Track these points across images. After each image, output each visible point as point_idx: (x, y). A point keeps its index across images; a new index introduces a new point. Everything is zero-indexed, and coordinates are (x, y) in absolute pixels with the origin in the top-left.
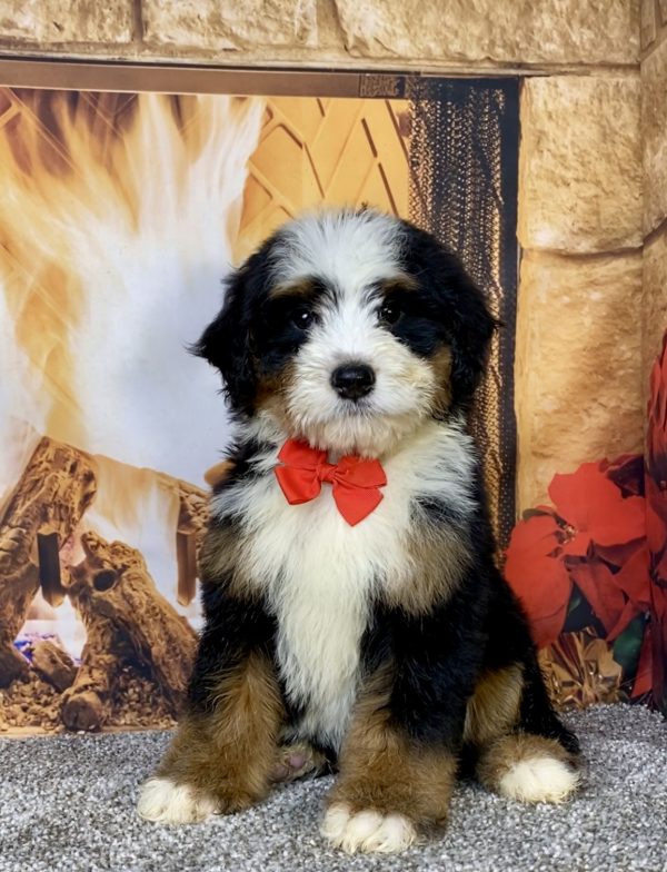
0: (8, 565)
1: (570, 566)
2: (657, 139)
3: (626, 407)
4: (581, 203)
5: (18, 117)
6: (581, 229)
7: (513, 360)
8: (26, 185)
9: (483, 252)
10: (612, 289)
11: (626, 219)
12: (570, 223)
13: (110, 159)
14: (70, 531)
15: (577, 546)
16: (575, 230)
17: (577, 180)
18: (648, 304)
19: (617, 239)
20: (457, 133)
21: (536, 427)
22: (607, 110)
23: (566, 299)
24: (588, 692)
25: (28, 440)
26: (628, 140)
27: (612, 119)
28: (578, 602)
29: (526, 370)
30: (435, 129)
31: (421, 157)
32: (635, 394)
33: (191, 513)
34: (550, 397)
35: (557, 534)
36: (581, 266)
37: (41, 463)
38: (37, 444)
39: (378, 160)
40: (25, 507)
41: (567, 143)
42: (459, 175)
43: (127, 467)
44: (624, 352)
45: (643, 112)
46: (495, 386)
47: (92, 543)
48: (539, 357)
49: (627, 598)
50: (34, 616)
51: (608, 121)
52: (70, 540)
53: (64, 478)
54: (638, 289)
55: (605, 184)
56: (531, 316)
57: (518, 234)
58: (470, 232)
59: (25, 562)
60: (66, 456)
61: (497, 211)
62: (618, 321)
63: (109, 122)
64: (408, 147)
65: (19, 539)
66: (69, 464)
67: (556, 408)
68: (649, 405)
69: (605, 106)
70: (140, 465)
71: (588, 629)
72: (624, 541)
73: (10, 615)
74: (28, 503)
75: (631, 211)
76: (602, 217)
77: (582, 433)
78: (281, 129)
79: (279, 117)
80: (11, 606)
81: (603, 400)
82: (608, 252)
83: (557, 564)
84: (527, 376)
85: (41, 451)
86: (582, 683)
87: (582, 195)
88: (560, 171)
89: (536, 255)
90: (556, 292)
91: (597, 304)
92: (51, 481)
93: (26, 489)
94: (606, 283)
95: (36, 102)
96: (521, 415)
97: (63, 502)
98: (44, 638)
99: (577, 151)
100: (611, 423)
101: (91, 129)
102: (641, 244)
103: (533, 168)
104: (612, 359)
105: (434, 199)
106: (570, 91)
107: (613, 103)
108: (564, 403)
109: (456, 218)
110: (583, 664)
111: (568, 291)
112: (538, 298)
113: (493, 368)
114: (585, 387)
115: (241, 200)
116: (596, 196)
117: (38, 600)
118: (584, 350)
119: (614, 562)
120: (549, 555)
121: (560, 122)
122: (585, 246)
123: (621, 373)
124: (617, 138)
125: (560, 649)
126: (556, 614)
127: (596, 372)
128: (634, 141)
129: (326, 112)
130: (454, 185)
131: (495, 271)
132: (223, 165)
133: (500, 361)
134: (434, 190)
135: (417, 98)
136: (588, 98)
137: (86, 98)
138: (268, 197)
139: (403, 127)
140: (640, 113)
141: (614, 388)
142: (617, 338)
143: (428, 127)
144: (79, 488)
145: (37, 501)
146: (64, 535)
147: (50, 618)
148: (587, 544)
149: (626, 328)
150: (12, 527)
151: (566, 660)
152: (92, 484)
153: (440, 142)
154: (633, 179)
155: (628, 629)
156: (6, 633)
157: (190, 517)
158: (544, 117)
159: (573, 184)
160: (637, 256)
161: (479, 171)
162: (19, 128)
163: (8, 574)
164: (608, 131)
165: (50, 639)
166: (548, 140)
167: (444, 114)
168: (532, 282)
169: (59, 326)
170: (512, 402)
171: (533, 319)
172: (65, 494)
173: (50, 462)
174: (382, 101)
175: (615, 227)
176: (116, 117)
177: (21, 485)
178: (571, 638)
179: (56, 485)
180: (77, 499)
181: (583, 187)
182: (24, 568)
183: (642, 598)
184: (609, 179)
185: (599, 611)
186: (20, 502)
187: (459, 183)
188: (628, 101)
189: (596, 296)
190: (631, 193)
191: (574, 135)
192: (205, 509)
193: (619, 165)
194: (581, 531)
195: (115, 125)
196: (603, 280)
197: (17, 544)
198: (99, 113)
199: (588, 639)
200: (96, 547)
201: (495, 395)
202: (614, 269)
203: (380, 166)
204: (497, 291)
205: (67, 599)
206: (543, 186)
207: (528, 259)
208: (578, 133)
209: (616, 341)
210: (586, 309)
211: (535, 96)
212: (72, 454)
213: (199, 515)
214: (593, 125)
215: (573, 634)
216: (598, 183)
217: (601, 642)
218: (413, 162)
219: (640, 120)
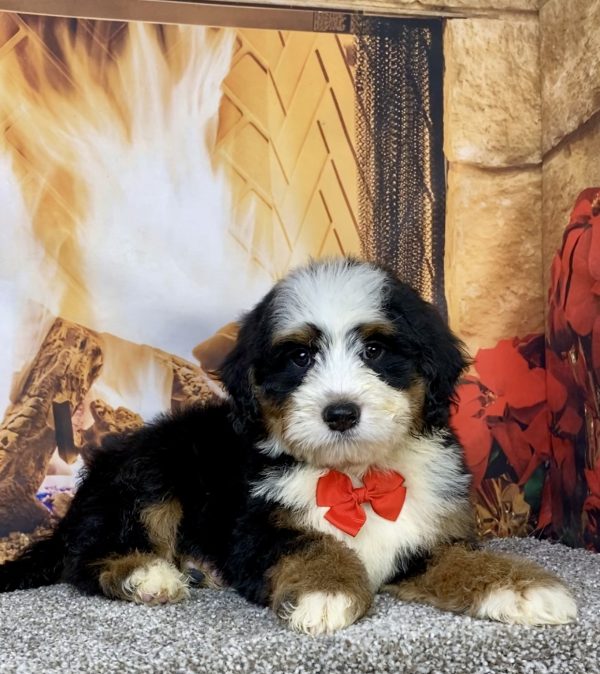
0: (29, 429)
1: (491, 425)
2: (555, 72)
3: (531, 294)
4: (493, 125)
5: (25, 39)
6: (494, 147)
7: (443, 254)
8: (35, 99)
9: (417, 164)
10: (519, 197)
11: (528, 140)
12: (485, 141)
13: (106, 80)
14: (80, 400)
15: (496, 409)
16: (490, 147)
17: (490, 106)
18: (548, 208)
19: (521, 157)
20: (393, 64)
21: (464, 310)
22: (513, 49)
23: (483, 205)
24: (503, 526)
25: (44, 320)
26: (529, 73)
27: (516, 56)
28: (496, 454)
29: (453, 264)
30: (376, 60)
31: (365, 83)
32: (537, 285)
33: (182, 382)
34: (474, 285)
35: (481, 398)
36: (494, 177)
37: (55, 341)
38: (51, 325)
39: (329, 85)
40: (41, 380)
41: (481, 74)
42: (396, 99)
43: (129, 342)
44: (528, 250)
45: (542, 50)
46: (429, 276)
47: (100, 410)
48: (463, 253)
49: (533, 450)
50: (53, 472)
51: (513, 57)
52: (81, 407)
53: (74, 355)
54: (538, 198)
55: (511, 110)
56: (457, 218)
57: (444, 149)
58: (406, 147)
59: (43, 426)
60: (77, 334)
61: (427, 130)
62: (523, 224)
63: (104, 47)
64: (354, 74)
65: (37, 407)
66: (80, 340)
67: (478, 294)
68: (550, 292)
69: (511, 46)
70: (140, 342)
71: (504, 476)
72: (530, 403)
73: (32, 472)
74: (44, 376)
75: (533, 133)
76: (509, 137)
77: (499, 315)
78: (249, 57)
79: (247, 46)
80: (32, 463)
81: (514, 289)
82: (515, 166)
83: (480, 423)
84: (454, 267)
85: (55, 330)
86: (499, 520)
87: (494, 118)
88: (476, 98)
89: (459, 167)
90: (475, 198)
91: (508, 208)
92: (64, 357)
93: (41, 364)
94: (513, 193)
95: (41, 27)
96: (450, 300)
97: (74, 374)
98: (62, 490)
99: (489, 82)
100: (521, 308)
101: (89, 53)
102: (540, 161)
103: (454, 95)
104: (520, 254)
105: (376, 119)
106: (483, 31)
107: (517, 43)
108: (484, 290)
109: (394, 135)
110: (500, 505)
111: (485, 198)
112: (462, 203)
113: (427, 260)
114: (501, 277)
115: (217, 117)
116: (505, 120)
117: (56, 458)
118: (499, 246)
119: (524, 422)
120: (474, 416)
121: (476, 57)
122: (497, 161)
123: (527, 266)
124: (521, 73)
125: (483, 493)
126: (480, 464)
127: (508, 265)
128: (534, 75)
129: (286, 43)
130: (391, 107)
131: (427, 179)
132: (202, 86)
133: (433, 254)
134: (375, 111)
135: (360, 35)
136: (497, 37)
137: (84, 25)
138: (239, 114)
139: (349, 58)
140: (539, 52)
141: (522, 278)
142: (523, 237)
143: (370, 58)
144: (88, 362)
145: (51, 374)
146: (75, 403)
147: (66, 473)
148: (503, 408)
149: (530, 229)
150: (30, 397)
151: (487, 501)
152: (100, 358)
153: (380, 71)
154: (534, 107)
155: (534, 475)
156: (29, 486)
157: (182, 386)
158: (463, 53)
159: (487, 109)
160: (538, 171)
161: (412, 96)
162: (27, 49)
163: (29, 436)
164: (513, 66)
165: (66, 492)
166: (466, 72)
167: (383, 48)
168: (458, 189)
169: (68, 221)
170: (443, 290)
171: (458, 221)
172: (76, 367)
173: (62, 340)
174: (332, 35)
175: (520, 146)
176: (110, 42)
177: (38, 360)
178: (491, 484)
179: (68, 360)
180: (86, 372)
181: (495, 112)
182: (42, 431)
183: (544, 451)
184: (515, 107)
185: (513, 462)
186: (37, 375)
187: (396, 106)
188: (528, 42)
189: (507, 202)
190: (532, 117)
191: (487, 68)
192: (194, 379)
193: (523, 95)
194: (500, 396)
195: (110, 49)
196: (512, 189)
197: (35, 410)
198: (95, 38)
199: (505, 484)
200: (103, 413)
201: (429, 283)
202: (519, 181)
203: (331, 90)
204: (429, 196)
205: (79, 457)
206: (463, 110)
207: (453, 170)
208: (490, 67)
209: (522, 240)
210: (499, 213)
211: (455, 34)
212: (82, 332)
213: (189, 384)
214: (503, 62)
215: (493, 480)
216: (506, 109)
217: (514, 487)
218: (358, 88)
219: (539, 58)
